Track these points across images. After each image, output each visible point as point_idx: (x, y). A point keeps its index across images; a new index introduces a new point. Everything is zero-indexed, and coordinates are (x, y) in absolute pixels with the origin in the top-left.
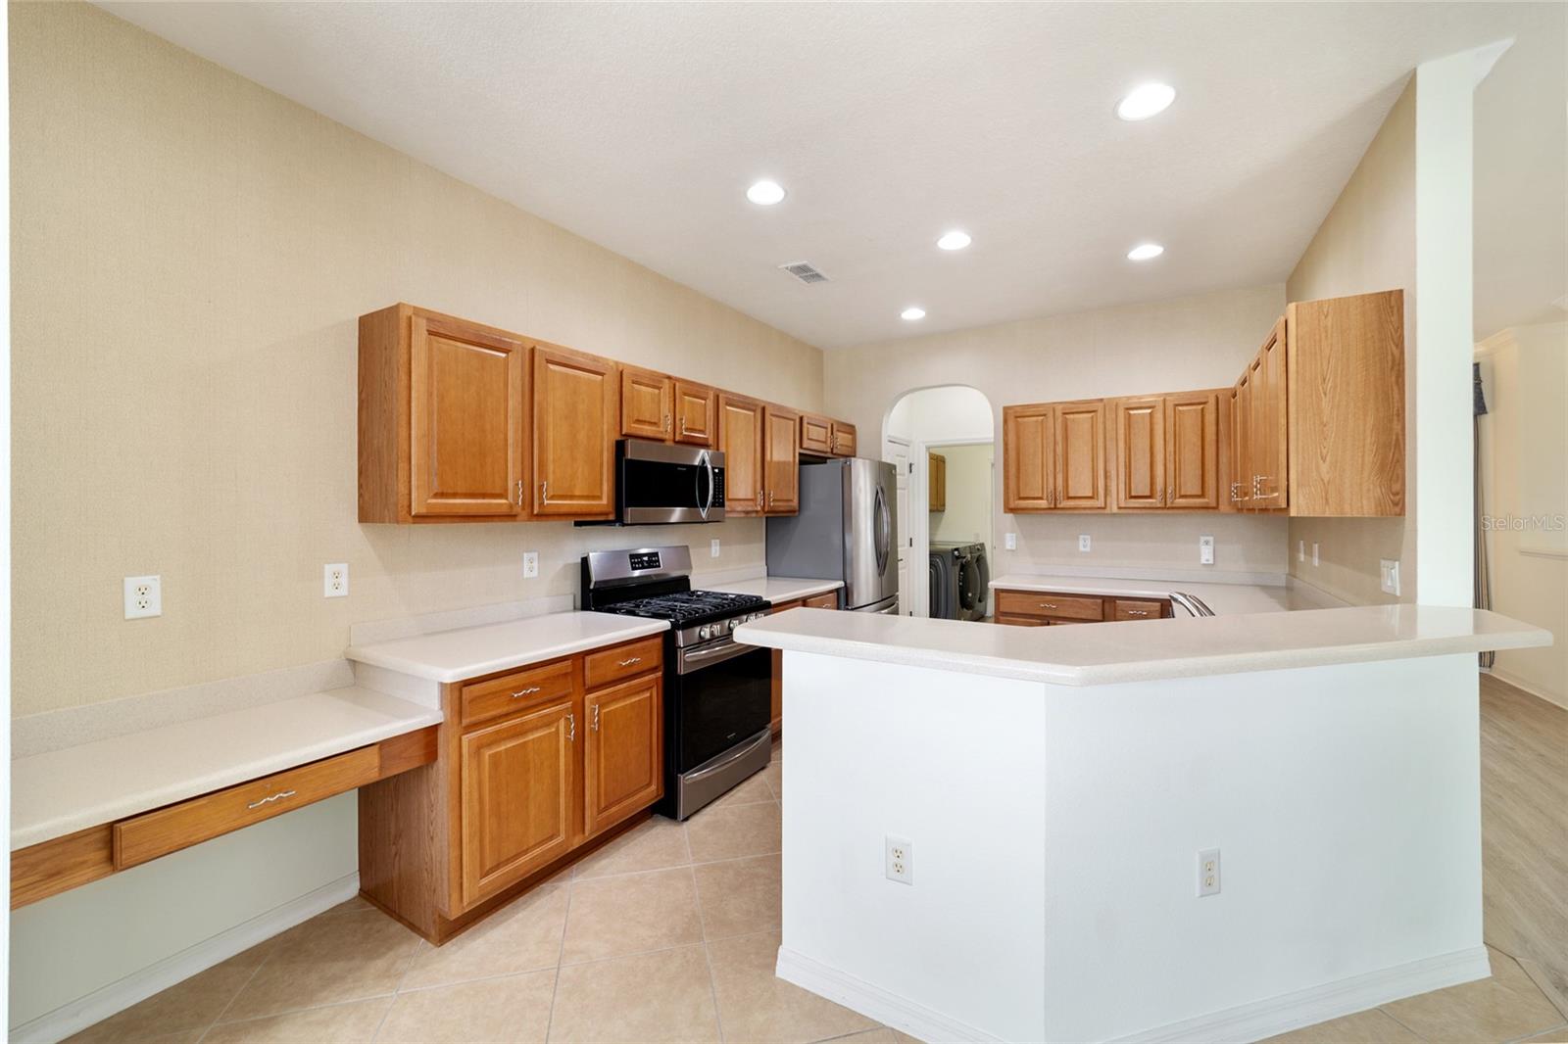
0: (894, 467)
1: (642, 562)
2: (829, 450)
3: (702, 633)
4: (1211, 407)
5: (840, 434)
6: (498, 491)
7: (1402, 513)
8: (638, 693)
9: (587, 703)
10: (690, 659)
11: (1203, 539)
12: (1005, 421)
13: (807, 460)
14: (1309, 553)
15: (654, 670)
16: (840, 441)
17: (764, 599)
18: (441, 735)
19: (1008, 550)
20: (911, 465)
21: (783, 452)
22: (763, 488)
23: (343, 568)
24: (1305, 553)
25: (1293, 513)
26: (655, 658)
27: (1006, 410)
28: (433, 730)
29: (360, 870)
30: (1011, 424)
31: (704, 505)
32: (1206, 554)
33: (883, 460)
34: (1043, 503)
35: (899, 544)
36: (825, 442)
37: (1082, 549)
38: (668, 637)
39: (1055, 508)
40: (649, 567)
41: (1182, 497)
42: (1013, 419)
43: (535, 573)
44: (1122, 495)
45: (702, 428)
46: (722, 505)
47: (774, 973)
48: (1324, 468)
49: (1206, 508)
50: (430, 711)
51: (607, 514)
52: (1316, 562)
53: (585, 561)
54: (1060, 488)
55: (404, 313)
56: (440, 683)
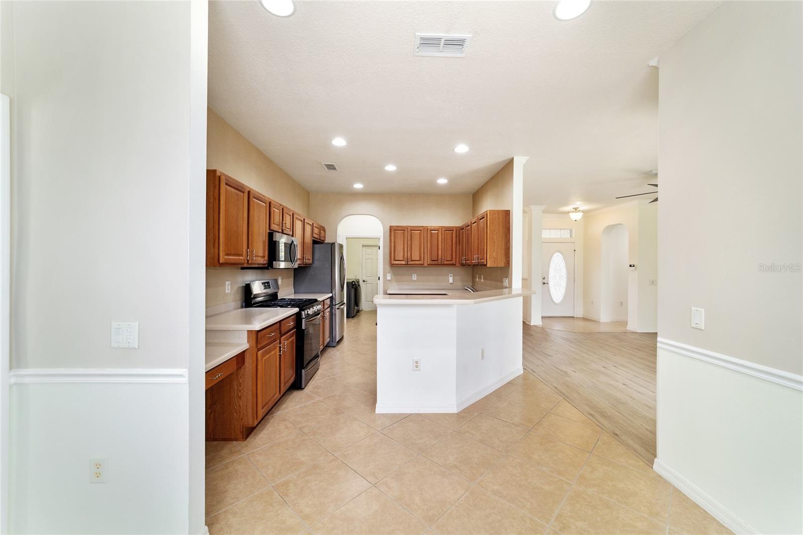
1: (265, 286)
2: (319, 238)
3: (309, 313)
4: (454, 232)
5: (322, 231)
6: (240, 253)
7: (509, 266)
8: (291, 337)
9: (282, 341)
11: (450, 275)
12: (390, 231)
13: (315, 242)
14: (480, 278)
15: (293, 329)
16: (322, 234)
17: (318, 300)
18: (247, 354)
19: (388, 280)
21: (308, 238)
22: (304, 254)
24: (478, 278)
25: (488, 266)
26: (292, 325)
27: (391, 227)
28: (245, 351)
30: (392, 233)
31: (293, 261)
32: (451, 280)
34: (403, 263)
36: (319, 235)
37: (413, 279)
38: (298, 315)
39: (408, 264)
40: (268, 288)
41: (446, 261)
42: (393, 231)
43: (229, 291)
44: (429, 260)
45: (289, 227)
47: (375, 412)
48: (494, 254)
49: (452, 265)
50: (242, 343)
51: (265, 264)
52: (482, 281)
53: (248, 285)
54: (409, 257)
55: (218, 174)
56: (248, 331)
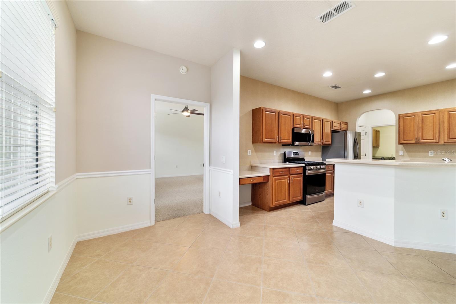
0: (360, 133)
1: (295, 154)
2: (340, 129)
3: (311, 168)
5: (343, 125)
6: (274, 138)
8: (299, 177)
9: (290, 177)
10: (308, 172)
12: (399, 119)
13: (334, 132)
15: (301, 174)
16: (343, 127)
17: (324, 163)
18: (270, 178)
19: (401, 156)
20: (366, 133)
21: (328, 130)
22: (322, 138)
23: (250, 151)
26: (301, 171)
27: (399, 115)
28: (268, 176)
29: (252, 201)
30: (401, 120)
31: (309, 142)
33: (357, 131)
34: (413, 142)
35: (362, 155)
36: (339, 127)
37: (430, 155)
38: (304, 168)
39: (418, 143)
40: (297, 155)
42: (401, 118)
43: (276, 155)
44: (446, 138)
45: (309, 125)
46: (313, 142)
47: (332, 224)
50: (267, 173)
51: (290, 143)
53: (285, 153)
54: (420, 137)
55: (262, 108)
56: (270, 168)
